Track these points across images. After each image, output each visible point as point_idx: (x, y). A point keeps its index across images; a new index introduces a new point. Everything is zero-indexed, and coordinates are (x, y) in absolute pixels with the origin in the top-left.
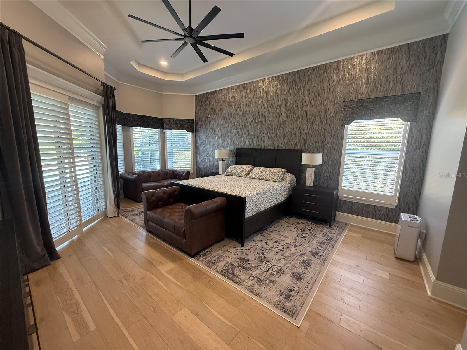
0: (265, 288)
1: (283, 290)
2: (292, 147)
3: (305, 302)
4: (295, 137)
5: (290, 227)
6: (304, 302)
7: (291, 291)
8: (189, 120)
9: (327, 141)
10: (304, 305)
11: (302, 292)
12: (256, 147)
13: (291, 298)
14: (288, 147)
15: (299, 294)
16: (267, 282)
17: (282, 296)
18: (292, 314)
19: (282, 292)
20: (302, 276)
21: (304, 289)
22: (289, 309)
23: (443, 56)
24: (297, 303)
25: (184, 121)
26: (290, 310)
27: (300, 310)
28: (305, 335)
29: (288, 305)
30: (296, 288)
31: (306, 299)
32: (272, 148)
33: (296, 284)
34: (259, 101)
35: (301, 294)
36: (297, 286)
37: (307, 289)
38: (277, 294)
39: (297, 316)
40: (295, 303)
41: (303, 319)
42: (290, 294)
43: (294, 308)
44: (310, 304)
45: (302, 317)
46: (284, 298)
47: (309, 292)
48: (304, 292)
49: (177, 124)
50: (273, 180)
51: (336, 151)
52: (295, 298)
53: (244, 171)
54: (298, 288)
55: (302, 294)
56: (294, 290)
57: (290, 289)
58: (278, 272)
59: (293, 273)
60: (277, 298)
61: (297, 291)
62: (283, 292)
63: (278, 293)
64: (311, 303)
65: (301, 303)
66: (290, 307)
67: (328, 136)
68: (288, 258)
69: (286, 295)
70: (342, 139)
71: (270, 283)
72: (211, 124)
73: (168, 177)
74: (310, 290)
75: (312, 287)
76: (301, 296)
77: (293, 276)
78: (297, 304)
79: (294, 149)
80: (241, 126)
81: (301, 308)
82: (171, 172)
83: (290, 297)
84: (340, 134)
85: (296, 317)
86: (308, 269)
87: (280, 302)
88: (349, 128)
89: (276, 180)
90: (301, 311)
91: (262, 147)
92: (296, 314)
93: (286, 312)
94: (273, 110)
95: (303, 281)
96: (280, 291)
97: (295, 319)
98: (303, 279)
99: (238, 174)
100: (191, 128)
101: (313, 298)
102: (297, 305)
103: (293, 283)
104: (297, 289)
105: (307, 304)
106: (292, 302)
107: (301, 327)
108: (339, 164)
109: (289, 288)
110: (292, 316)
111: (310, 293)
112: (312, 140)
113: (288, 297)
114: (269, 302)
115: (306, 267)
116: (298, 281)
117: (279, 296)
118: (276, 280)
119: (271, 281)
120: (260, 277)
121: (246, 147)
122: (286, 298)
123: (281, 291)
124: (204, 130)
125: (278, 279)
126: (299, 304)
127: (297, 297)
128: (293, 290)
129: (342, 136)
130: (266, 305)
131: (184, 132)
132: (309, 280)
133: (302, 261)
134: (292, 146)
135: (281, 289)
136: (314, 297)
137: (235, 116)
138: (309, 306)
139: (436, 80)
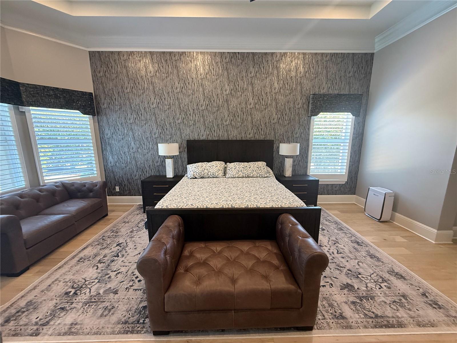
2: (262, 138)
4: (265, 126)
8: (83, 93)
9: (296, 132)
12: (217, 138)
14: (257, 137)
21: (422, 286)
23: (371, 69)
25: (74, 94)
32: (238, 139)
34: (217, 79)
49: (56, 97)
51: (304, 141)
53: (219, 170)
59: (390, 274)
61: (425, 292)
67: (297, 126)
70: (309, 129)
72: (134, 104)
73: (57, 198)
77: (395, 277)
79: (264, 139)
80: (191, 111)
82: (60, 189)
84: (307, 124)
86: (385, 262)
88: (315, 119)
91: (225, 138)
94: (238, 94)
95: (408, 278)
96: (425, 302)
99: (213, 174)
100: (89, 107)
108: (307, 152)
112: (283, 130)
115: (380, 260)
121: (202, 138)
124: (118, 112)
125: (399, 290)
127: (437, 299)
129: (308, 126)
131: (76, 114)
134: (262, 136)
135: (422, 301)
137: (180, 96)
139: (368, 87)
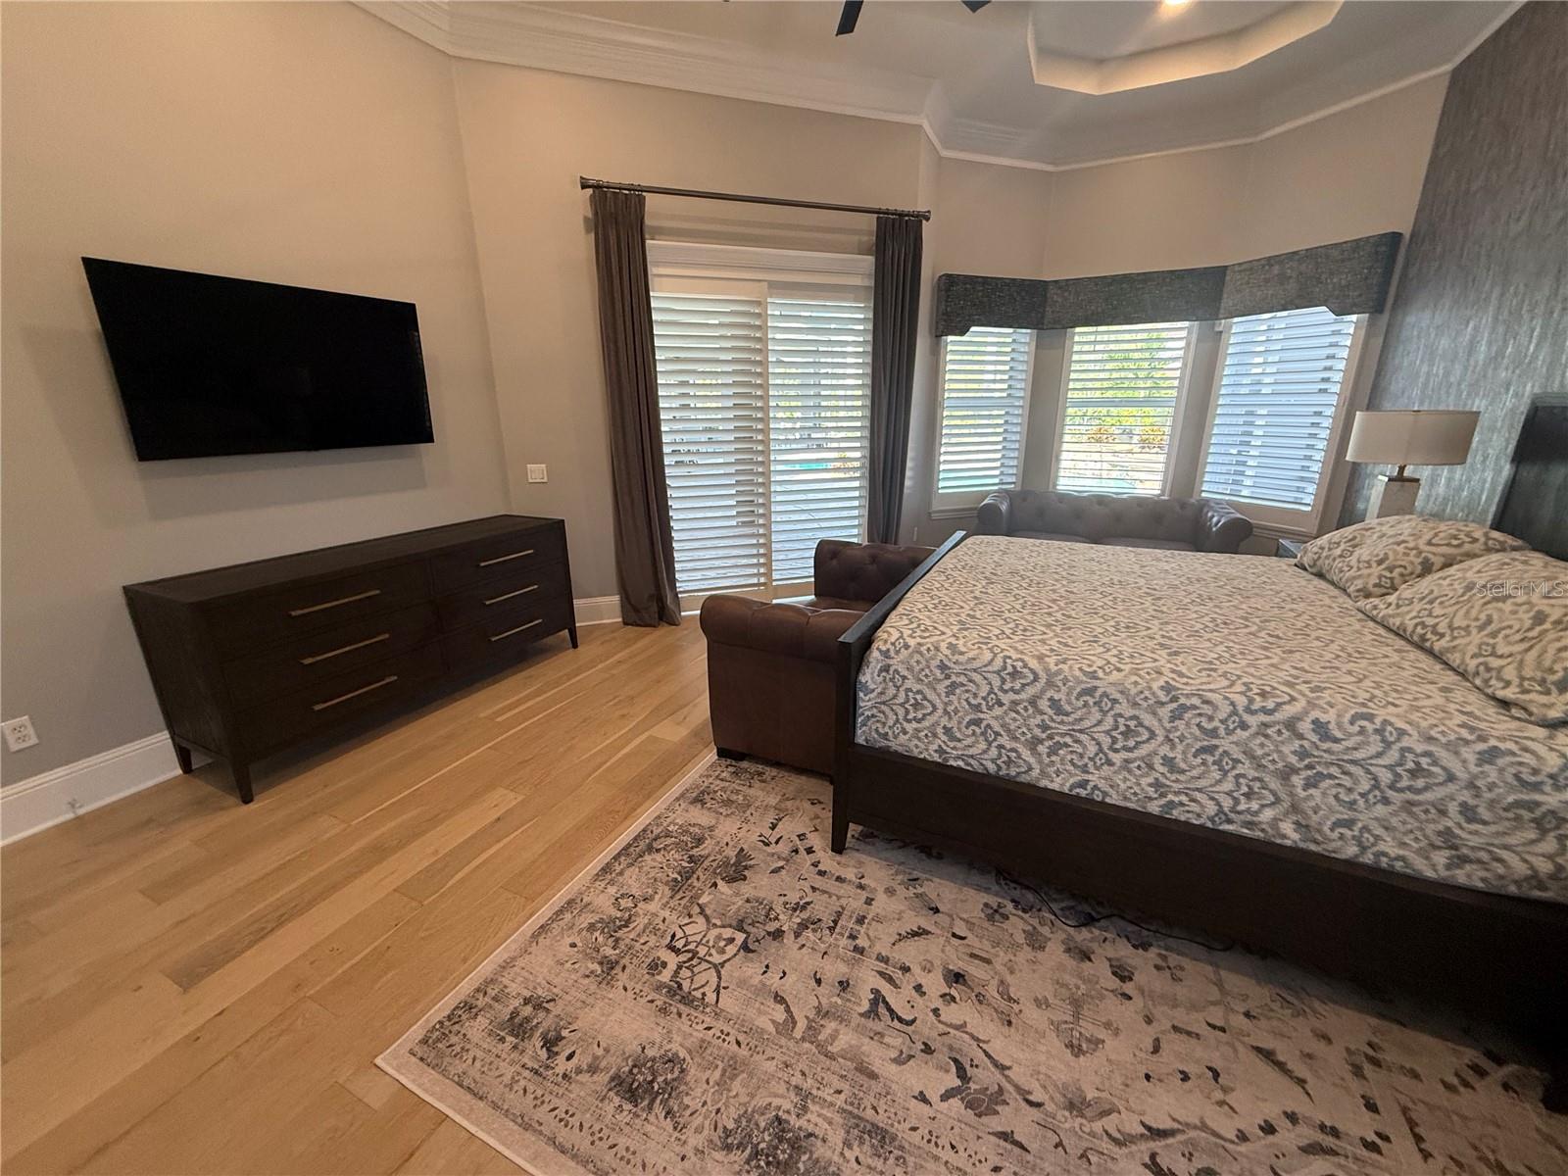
0: (573, 945)
1: (556, 1009)
3: (482, 1104)
5: (1301, 1082)
6: (481, 1098)
7: (551, 1043)
10: (469, 1097)
11: (539, 1093)
13: (509, 1039)
15: (527, 1073)
16: (608, 951)
17: (525, 1004)
18: (430, 1041)
19: (545, 1005)
20: (650, 1107)
21: (556, 1102)
22: (457, 1027)
24: (478, 1064)
26: (450, 1032)
27: (444, 1073)
28: (341, 1082)
29: (476, 1029)
30: (561, 1065)
31: (495, 1106)
33: (593, 1069)
35: (523, 1083)
36: (579, 1071)
37: (554, 1123)
38: (535, 988)
39: (422, 1059)
40: (480, 1054)
41: (404, 1081)
42: (531, 1036)
43: (458, 1049)
44: (465, 1123)
45: (414, 1081)
46: (514, 1014)
47: (541, 1133)
48: (539, 1101)
49: (1283, 279)
50: (1486, 681)
52: (504, 1056)
54: (565, 1076)
55: (525, 1091)
56: (552, 1055)
57: (560, 1038)
58: (675, 990)
59: (672, 1060)
60: (514, 988)
61: (547, 1067)
62: (548, 1011)
63: (540, 992)
64: (473, 1129)
65: (475, 1081)
66: (465, 1035)
68: (803, 1039)
69: (527, 1020)
71: (601, 963)
74: (552, 1141)
75: (574, 1157)
76: (514, 1081)
77: (653, 1060)
78: (474, 1060)
81: (456, 1078)
83: (517, 1037)
85: (419, 1055)
86: (719, 1155)
87: (496, 999)
89: (1509, 694)
90: (444, 1079)
92: (431, 1057)
93: (449, 1020)
95: (610, 1108)
96: (553, 1000)
97: (412, 1053)
98: (627, 1106)
101: (500, 1148)
102: (470, 1061)
103: (600, 1052)
104: (560, 1070)
105: (472, 1109)
106: (488, 1043)
107: (374, 1070)
109: (564, 1033)
110: (424, 1041)
111: (529, 1136)
113: (518, 1028)
114: (505, 966)
115: (741, 1146)
116: (612, 1079)
117: (527, 994)
118: (620, 984)
119: (609, 965)
120: (632, 926)
122: (512, 1018)
123: (552, 1004)
125: (625, 989)
126: (474, 1073)
127: (512, 1063)
128: (555, 1049)
130: (499, 955)
132: (623, 1142)
133: (802, 1122)
135: (560, 1002)
136: (507, 1153)
138: (458, 1118)
